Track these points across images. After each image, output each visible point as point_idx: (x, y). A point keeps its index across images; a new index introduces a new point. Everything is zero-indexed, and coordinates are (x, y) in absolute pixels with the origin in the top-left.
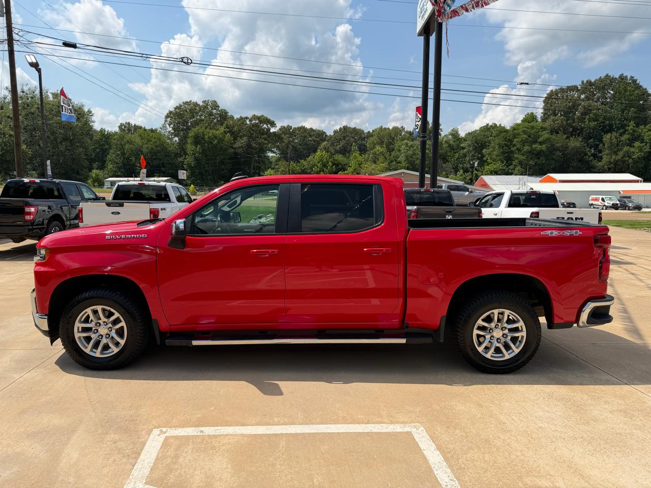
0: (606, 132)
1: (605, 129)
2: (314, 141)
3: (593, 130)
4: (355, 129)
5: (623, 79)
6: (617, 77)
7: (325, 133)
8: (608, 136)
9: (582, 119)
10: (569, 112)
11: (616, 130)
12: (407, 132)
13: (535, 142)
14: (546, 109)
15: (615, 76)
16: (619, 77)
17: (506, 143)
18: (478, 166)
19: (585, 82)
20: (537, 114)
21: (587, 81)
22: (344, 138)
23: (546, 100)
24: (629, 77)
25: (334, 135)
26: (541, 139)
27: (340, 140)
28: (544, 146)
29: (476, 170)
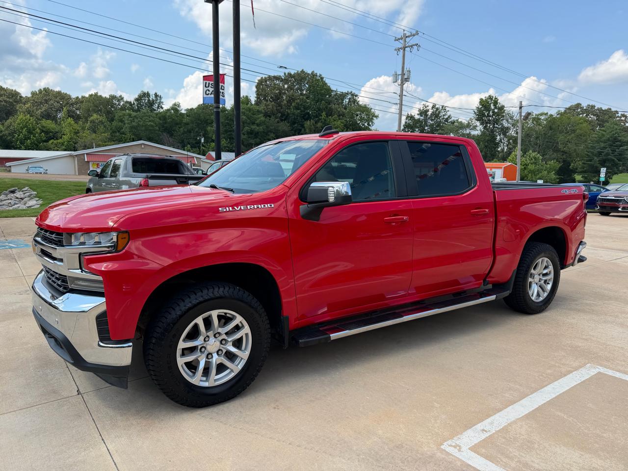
0: (307, 120)
1: (305, 117)
2: (5, 101)
3: (297, 116)
4: (59, 93)
5: (314, 75)
6: (310, 73)
7: (19, 93)
8: (308, 122)
9: (288, 107)
10: (277, 98)
11: (313, 118)
12: (127, 102)
13: (253, 123)
14: (258, 94)
15: (308, 72)
16: (312, 74)
17: (228, 122)
18: (204, 143)
19: (287, 74)
20: (251, 98)
21: (288, 73)
22: (46, 101)
23: (258, 85)
24: (318, 75)
25: (33, 97)
26: (258, 122)
27: (41, 103)
28: (261, 128)
29: (203, 146)
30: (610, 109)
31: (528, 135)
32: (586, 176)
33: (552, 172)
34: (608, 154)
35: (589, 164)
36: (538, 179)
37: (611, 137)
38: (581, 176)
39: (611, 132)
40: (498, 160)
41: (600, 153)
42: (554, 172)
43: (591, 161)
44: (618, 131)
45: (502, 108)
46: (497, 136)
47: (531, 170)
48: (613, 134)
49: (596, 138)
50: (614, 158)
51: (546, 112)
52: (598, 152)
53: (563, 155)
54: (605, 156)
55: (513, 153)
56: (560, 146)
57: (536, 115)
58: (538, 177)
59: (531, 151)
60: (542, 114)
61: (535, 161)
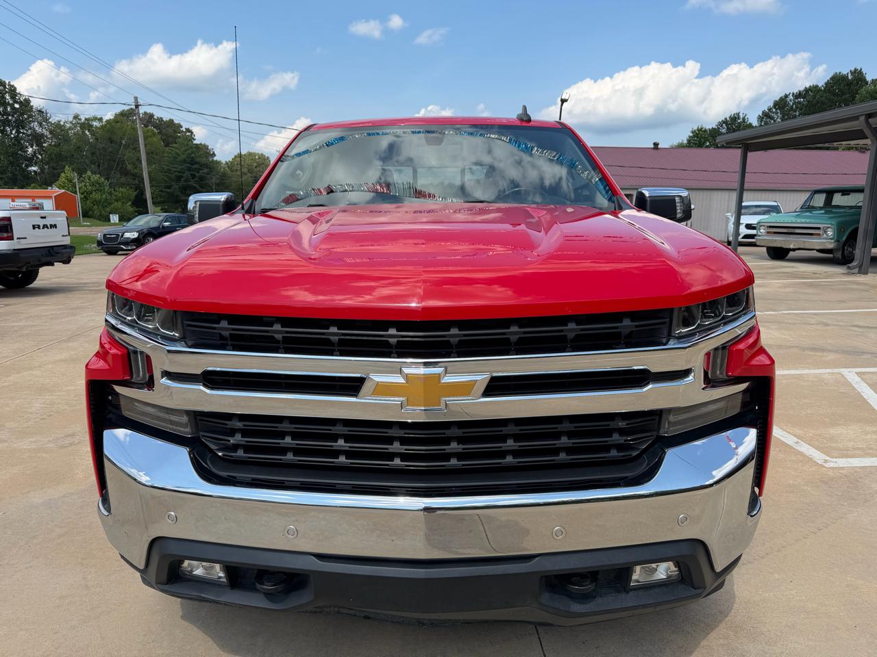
30: (172, 120)
31: (79, 148)
32: (166, 207)
33: (127, 202)
34: (187, 180)
35: (167, 192)
36: (110, 213)
37: (188, 157)
38: (160, 208)
39: (186, 151)
40: (40, 186)
41: (179, 179)
42: (130, 203)
43: (169, 187)
44: (194, 149)
45: (26, 103)
46: (27, 147)
47: (96, 201)
48: (189, 154)
49: (168, 157)
50: (195, 185)
51: (99, 117)
52: (176, 176)
53: (134, 179)
54: (185, 181)
55: (63, 175)
56: (129, 167)
57: (86, 119)
58: (108, 209)
59: (89, 173)
60: (95, 119)
61: (98, 187)
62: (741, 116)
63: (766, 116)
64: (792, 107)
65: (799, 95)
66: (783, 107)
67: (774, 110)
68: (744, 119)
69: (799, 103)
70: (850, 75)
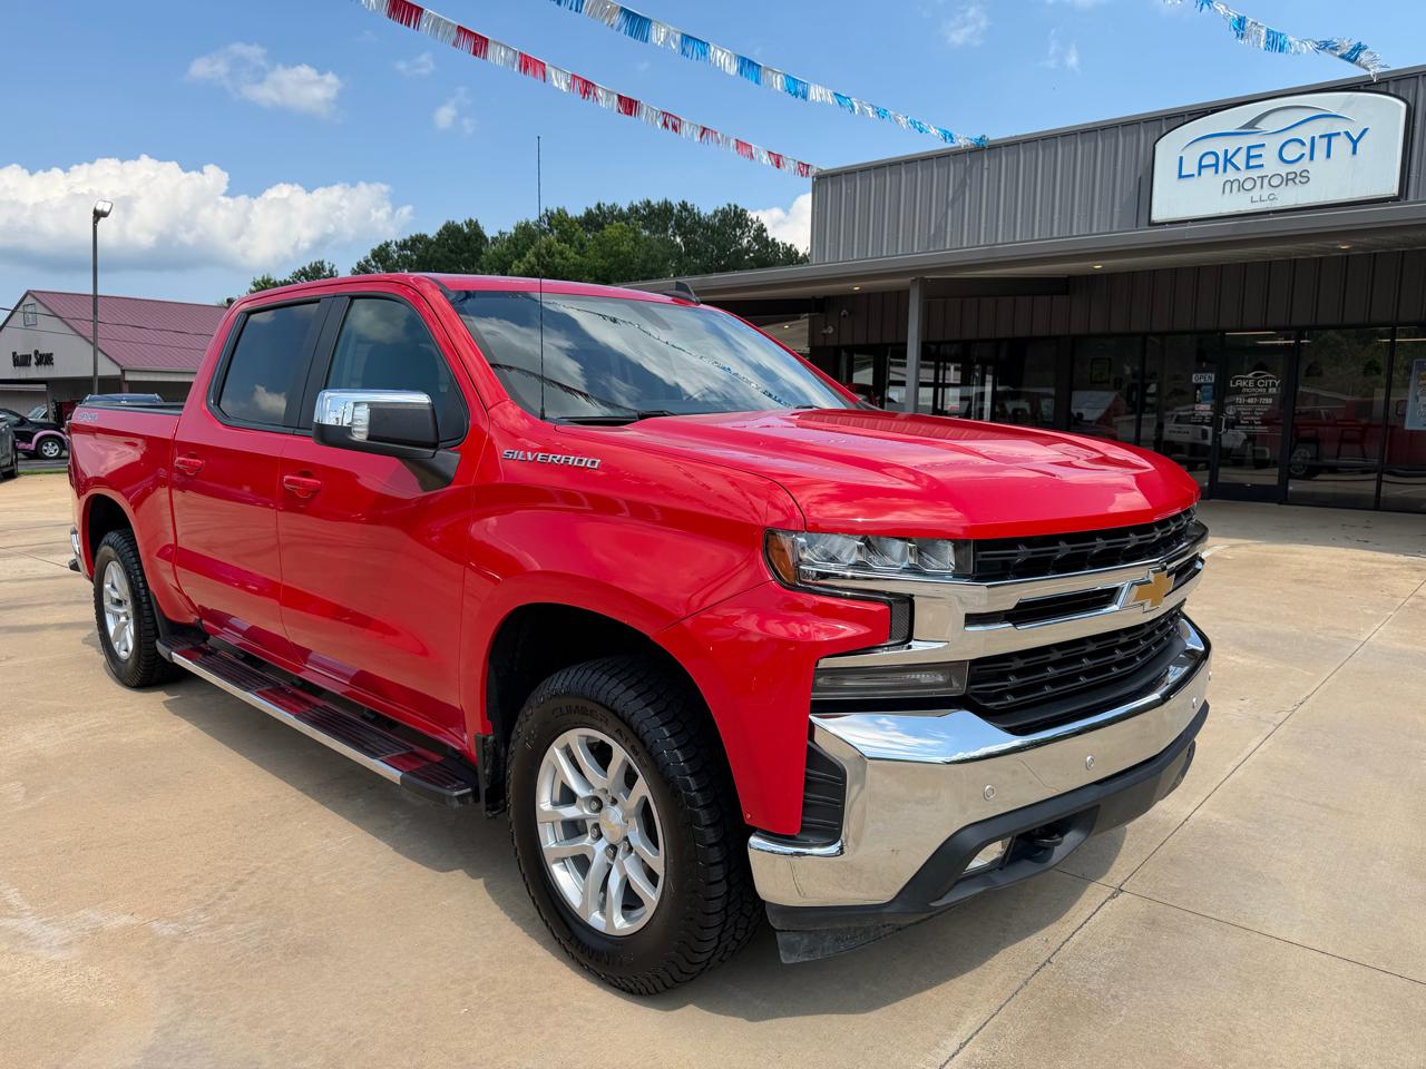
62: (327, 267)
63: (363, 268)
64: (397, 261)
65: (403, 246)
66: (386, 260)
67: (374, 263)
68: (331, 271)
69: (406, 256)
70: (465, 227)
